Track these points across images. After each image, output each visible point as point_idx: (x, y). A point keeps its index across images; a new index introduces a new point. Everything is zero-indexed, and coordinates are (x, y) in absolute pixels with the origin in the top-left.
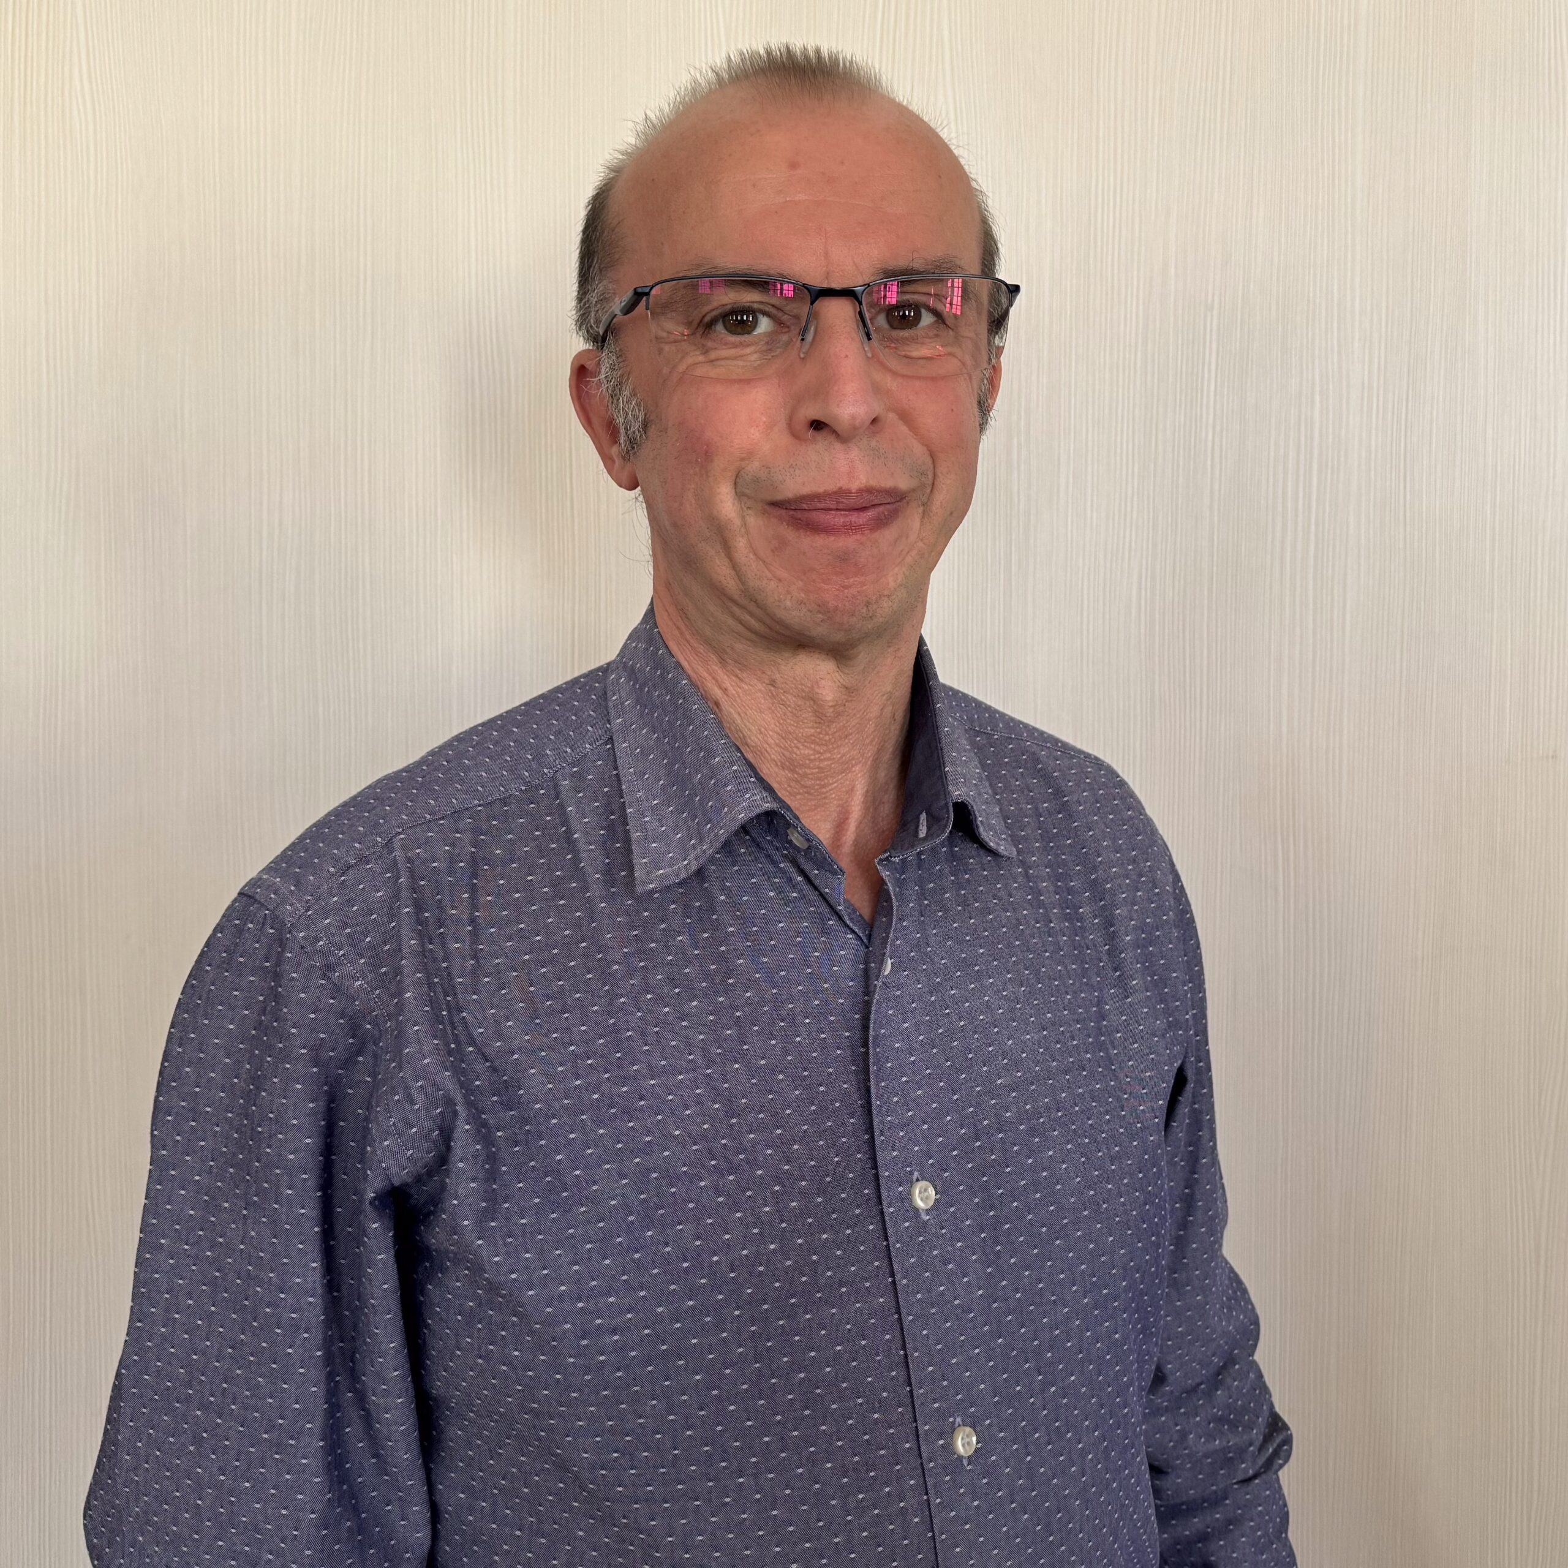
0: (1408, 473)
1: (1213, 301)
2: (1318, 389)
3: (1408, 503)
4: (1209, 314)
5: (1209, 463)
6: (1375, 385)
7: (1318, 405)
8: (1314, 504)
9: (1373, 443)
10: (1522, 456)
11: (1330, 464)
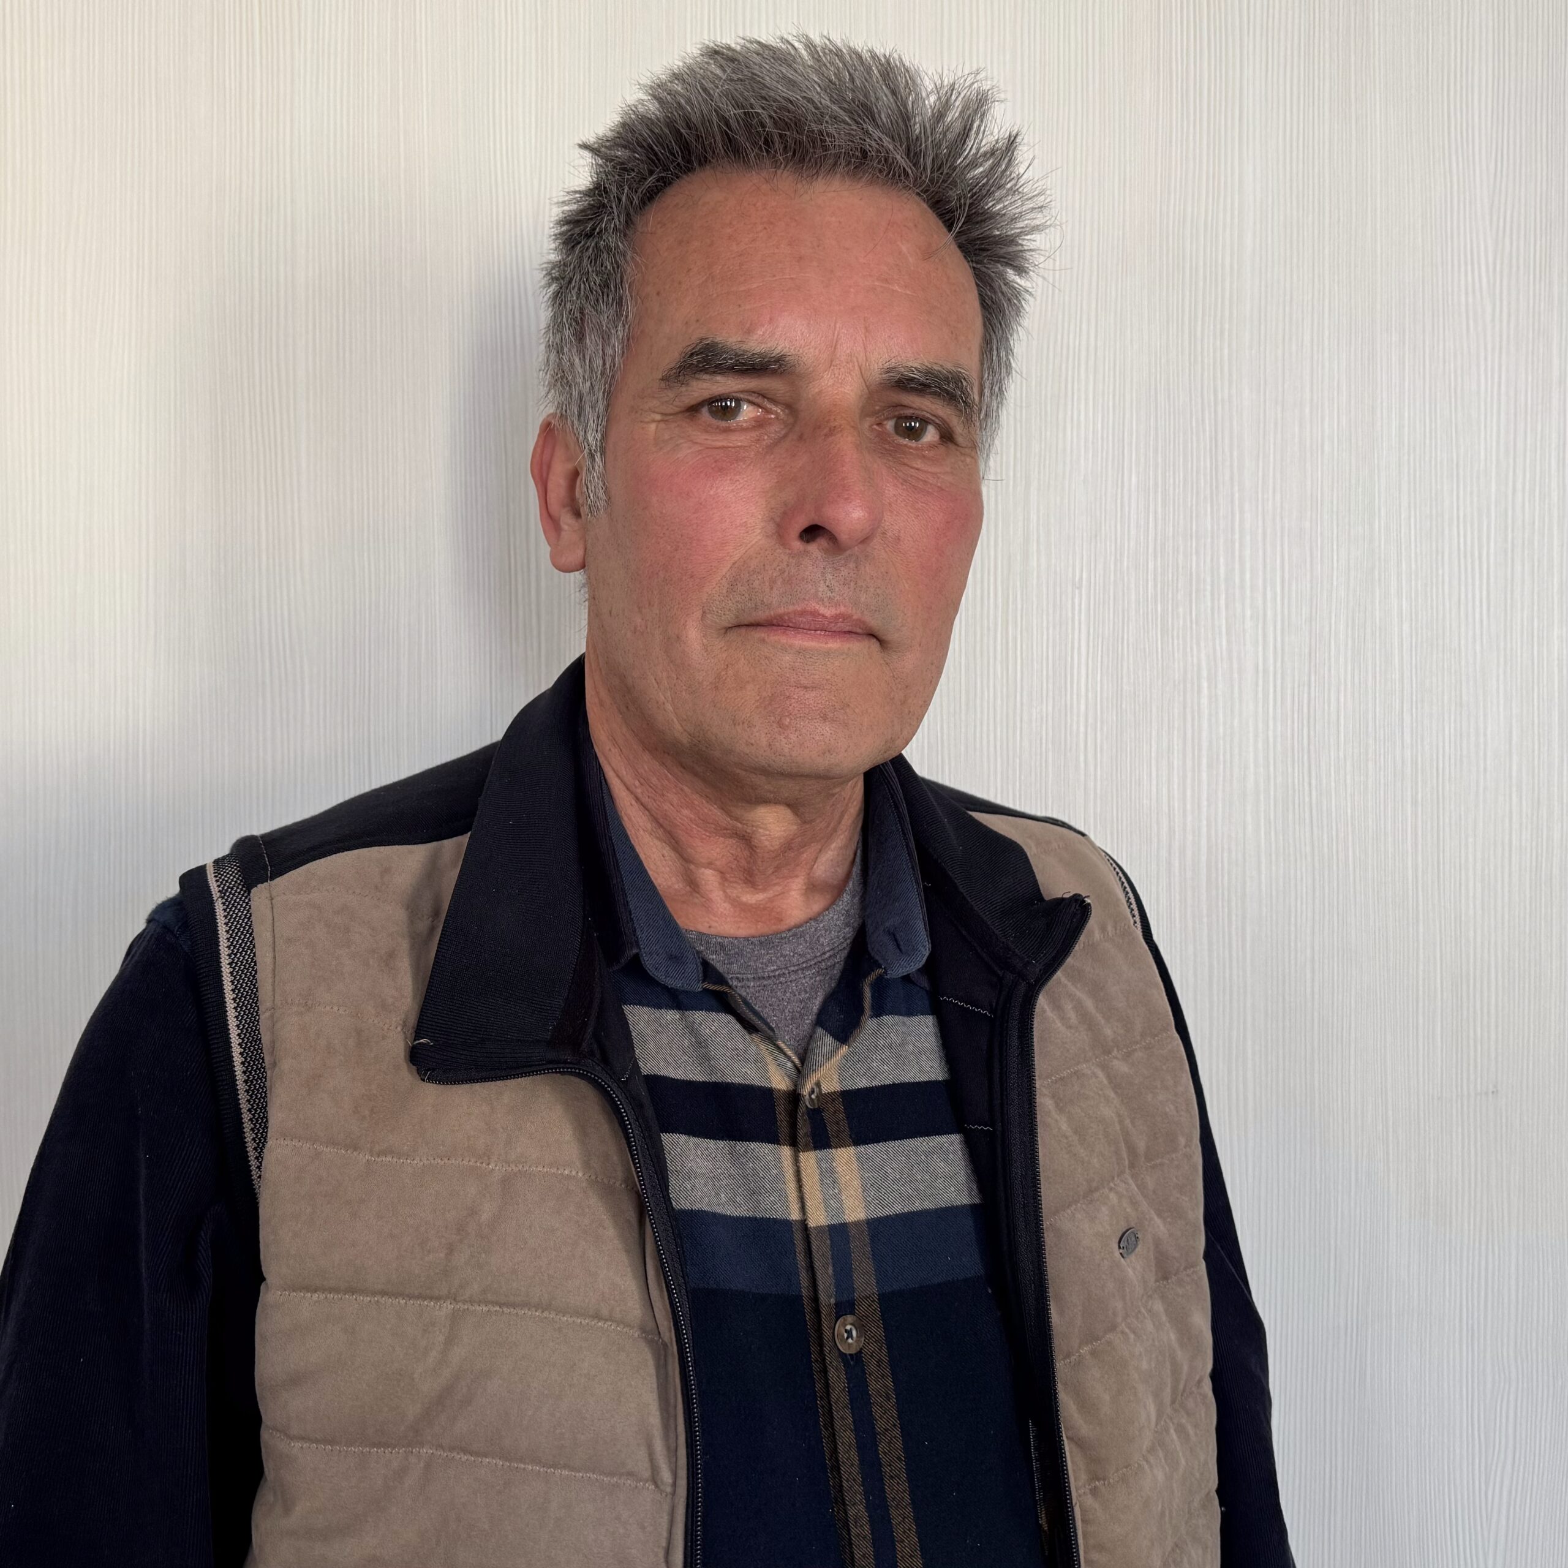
0: (1313, 767)
1: (1081, 578)
2: (1205, 674)
3: (1314, 801)
4: (1077, 591)
5: (1082, 758)
6: (1271, 669)
7: (1205, 691)
8: (1205, 803)
9: (1271, 733)
10: (1447, 748)
11: (1221, 758)
